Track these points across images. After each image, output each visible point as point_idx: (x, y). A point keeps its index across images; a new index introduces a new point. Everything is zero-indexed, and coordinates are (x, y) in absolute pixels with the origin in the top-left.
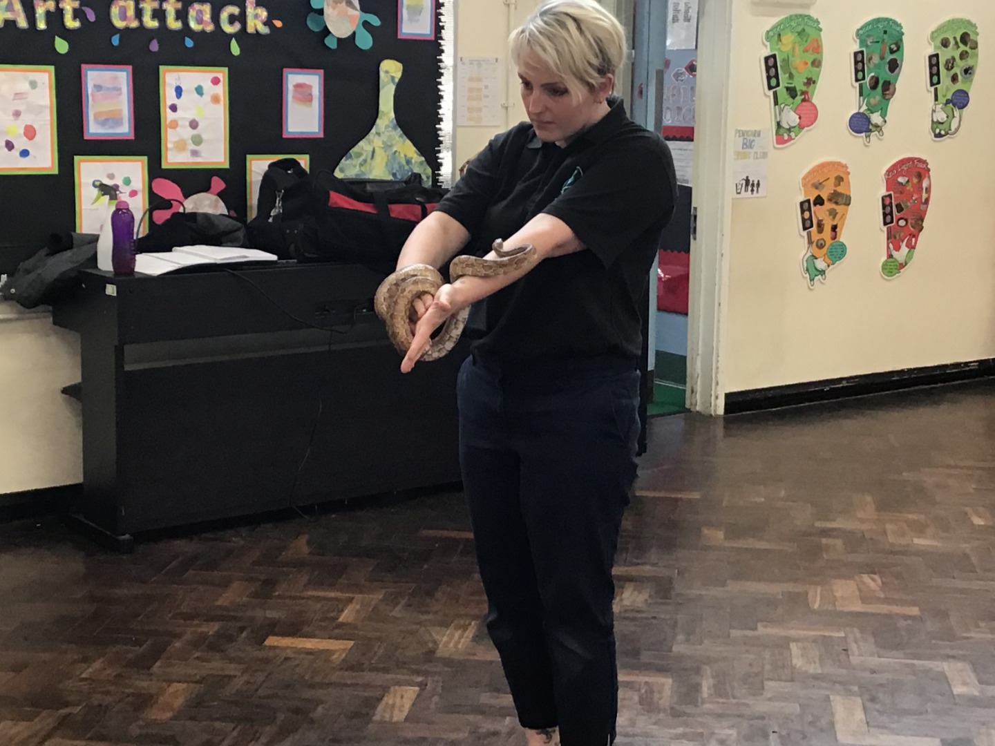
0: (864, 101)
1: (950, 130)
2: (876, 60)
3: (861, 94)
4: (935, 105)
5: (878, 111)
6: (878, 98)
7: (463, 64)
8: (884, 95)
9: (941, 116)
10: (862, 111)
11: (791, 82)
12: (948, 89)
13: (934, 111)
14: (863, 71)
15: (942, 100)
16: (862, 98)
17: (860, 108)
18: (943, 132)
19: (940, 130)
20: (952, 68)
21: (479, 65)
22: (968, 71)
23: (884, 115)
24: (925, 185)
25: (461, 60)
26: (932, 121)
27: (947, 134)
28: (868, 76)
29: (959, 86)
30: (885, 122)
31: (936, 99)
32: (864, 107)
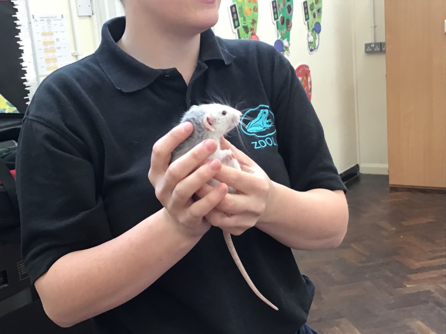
0: (279, 32)
1: (316, 46)
2: (282, 6)
3: (278, 28)
4: (309, 32)
5: (286, 38)
6: (285, 30)
7: (36, 21)
8: (287, 28)
9: (311, 39)
10: (279, 39)
11: (245, 22)
12: (313, 22)
13: (308, 36)
14: (277, 13)
15: (311, 29)
16: (278, 30)
17: (278, 36)
18: (313, 48)
19: (312, 47)
20: (313, 9)
21: (49, 21)
22: (319, 11)
23: (288, 41)
24: (309, 81)
25: (33, 18)
26: (308, 42)
27: (315, 49)
28: (279, 16)
29: (317, 20)
30: (289, 44)
31: (309, 29)
32: (280, 36)
